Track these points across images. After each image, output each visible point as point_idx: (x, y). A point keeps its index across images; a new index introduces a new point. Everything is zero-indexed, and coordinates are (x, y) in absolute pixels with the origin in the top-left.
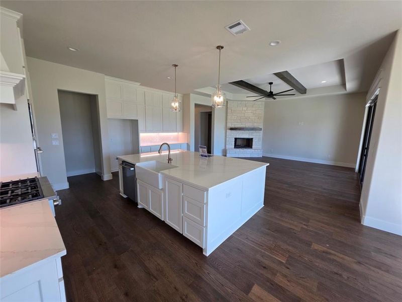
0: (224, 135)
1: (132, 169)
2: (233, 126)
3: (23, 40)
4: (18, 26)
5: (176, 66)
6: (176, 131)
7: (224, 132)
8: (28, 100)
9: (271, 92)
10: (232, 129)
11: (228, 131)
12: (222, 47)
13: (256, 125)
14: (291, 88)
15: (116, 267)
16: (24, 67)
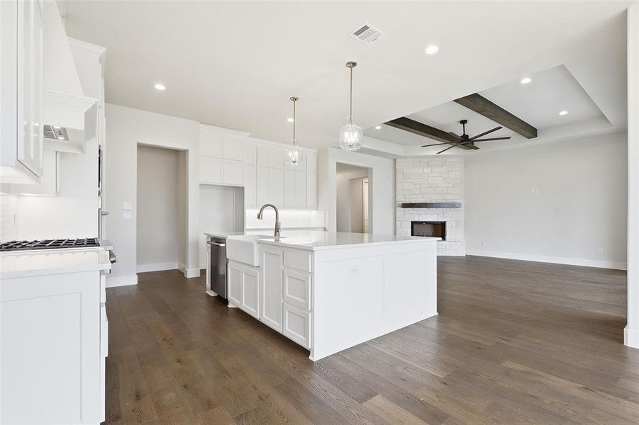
0: (392, 216)
1: (223, 245)
2: (408, 202)
3: (103, 80)
4: (100, 62)
5: (295, 99)
6: (306, 207)
7: (392, 211)
8: (100, 146)
9: (465, 137)
10: (405, 206)
11: (397, 209)
12: (354, 64)
13: (449, 199)
14: (498, 125)
15: (179, 361)
16: (100, 107)
